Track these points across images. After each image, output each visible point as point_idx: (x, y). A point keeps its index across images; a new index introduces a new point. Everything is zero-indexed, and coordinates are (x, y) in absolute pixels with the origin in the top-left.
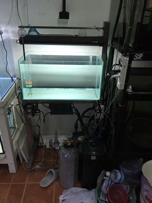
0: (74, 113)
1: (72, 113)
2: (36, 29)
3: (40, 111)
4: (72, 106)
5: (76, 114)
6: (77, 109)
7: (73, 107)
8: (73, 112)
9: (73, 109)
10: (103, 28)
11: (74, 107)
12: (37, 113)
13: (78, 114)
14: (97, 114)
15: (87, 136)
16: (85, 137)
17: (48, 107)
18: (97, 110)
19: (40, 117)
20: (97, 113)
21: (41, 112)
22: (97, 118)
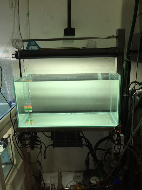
0: (84, 145)
1: (81, 145)
2: (37, 42)
3: (41, 142)
4: (81, 135)
5: (87, 146)
6: (87, 140)
7: (82, 137)
8: (83, 143)
9: (83, 139)
10: (117, 37)
11: (84, 137)
12: (38, 144)
13: (89, 146)
14: (115, 147)
15: (104, 179)
16: (100, 180)
17: (50, 137)
18: (115, 141)
19: (41, 150)
20: (115, 145)
21: (42, 144)
22: (115, 152)
